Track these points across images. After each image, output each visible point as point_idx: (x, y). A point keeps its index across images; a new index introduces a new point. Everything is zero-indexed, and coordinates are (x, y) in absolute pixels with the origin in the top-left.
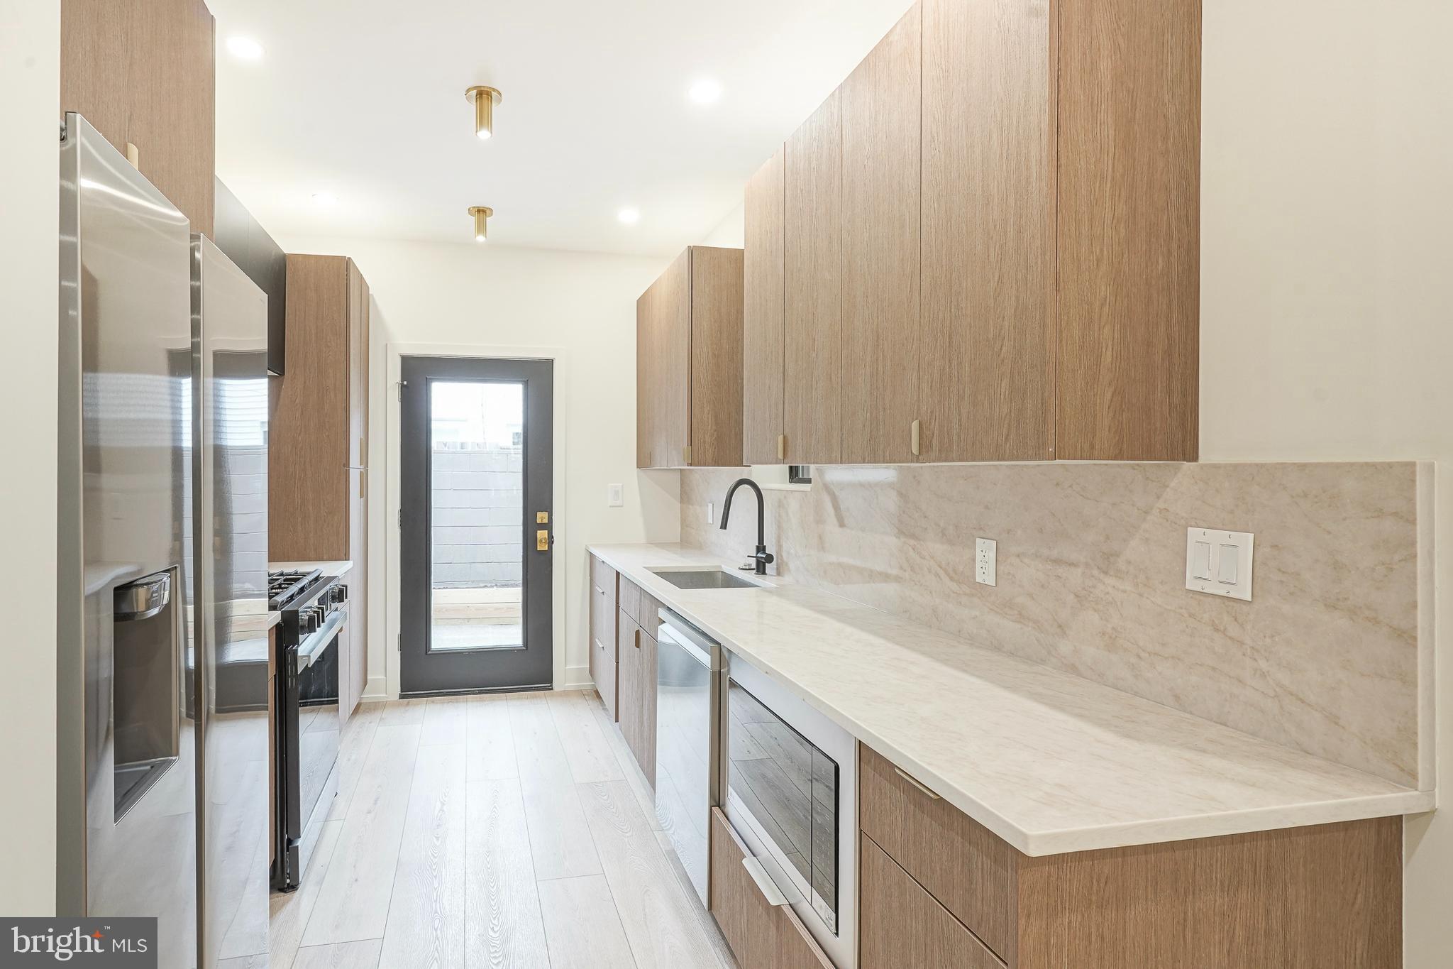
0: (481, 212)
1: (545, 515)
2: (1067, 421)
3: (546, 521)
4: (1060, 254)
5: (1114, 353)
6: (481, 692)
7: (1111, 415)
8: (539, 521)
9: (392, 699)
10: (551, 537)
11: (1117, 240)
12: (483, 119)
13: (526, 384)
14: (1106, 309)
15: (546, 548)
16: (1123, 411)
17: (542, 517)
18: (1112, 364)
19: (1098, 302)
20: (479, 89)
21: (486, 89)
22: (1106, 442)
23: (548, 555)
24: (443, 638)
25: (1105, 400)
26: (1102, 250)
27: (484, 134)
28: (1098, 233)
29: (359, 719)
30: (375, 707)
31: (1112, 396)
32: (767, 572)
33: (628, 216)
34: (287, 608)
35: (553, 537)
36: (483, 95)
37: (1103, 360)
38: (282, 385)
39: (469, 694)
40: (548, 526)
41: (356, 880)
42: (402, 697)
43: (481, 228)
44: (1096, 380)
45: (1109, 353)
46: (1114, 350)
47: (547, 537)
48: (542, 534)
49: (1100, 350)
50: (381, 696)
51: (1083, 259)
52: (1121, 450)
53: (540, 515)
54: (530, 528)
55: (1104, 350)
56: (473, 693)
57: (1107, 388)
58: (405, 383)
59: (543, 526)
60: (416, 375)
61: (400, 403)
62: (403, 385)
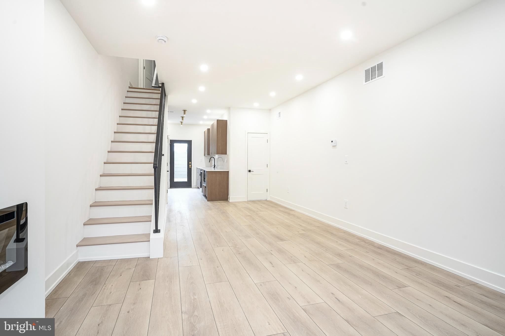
9: (169, 188)
10: (191, 166)
13: (188, 144)
17: (190, 163)
23: (191, 169)
24: (176, 180)
40: (191, 164)
43: (182, 124)
48: (190, 165)
53: (190, 162)
54: (188, 164)
59: (190, 164)
60: (172, 142)
61: (170, 147)
62: (170, 143)
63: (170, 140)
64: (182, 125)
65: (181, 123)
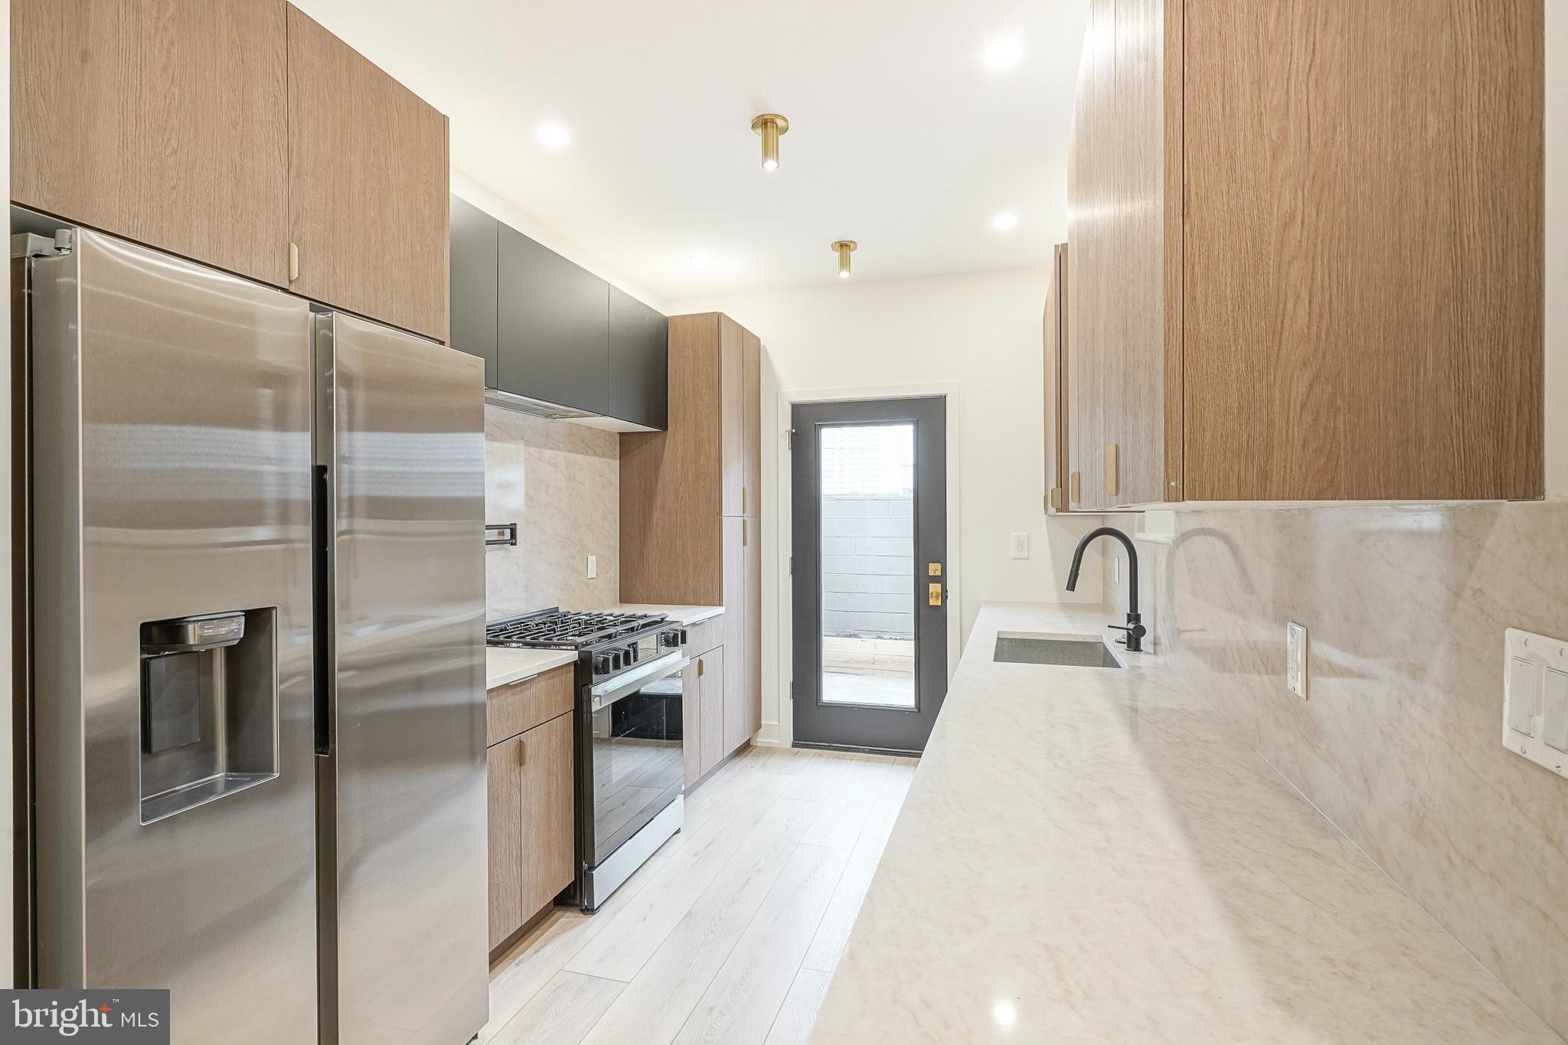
0: (844, 246)
1: (938, 566)
2: (1208, 434)
3: (939, 573)
4: (1190, 153)
5: (1315, 306)
6: (871, 752)
7: (1308, 418)
8: (931, 573)
9: (785, 746)
10: (944, 592)
11: (1320, 104)
12: (769, 150)
13: (916, 423)
14: (1295, 232)
15: (939, 603)
16: (1338, 409)
17: (934, 569)
18: (1309, 328)
19: (1275, 223)
20: (762, 118)
21: (769, 117)
22: (1296, 468)
23: (941, 612)
24: (835, 689)
25: (1293, 395)
26: (1283, 130)
27: (771, 165)
28: (1275, 101)
29: (744, 762)
30: (769, 751)
31: (1311, 385)
32: (1142, 648)
33: (1004, 222)
34: (586, 649)
35: (947, 591)
36: (765, 123)
37: (1287, 322)
38: (666, 439)
39: (858, 752)
40: (942, 579)
41: (644, 919)
42: (794, 745)
43: (845, 263)
44: (1273, 358)
45: (1303, 311)
46: (1315, 301)
47: (940, 591)
48: (935, 588)
49: (1281, 306)
50: (775, 742)
51: (1240, 152)
52: (1332, 480)
53: (932, 566)
54: (921, 582)
55: (1290, 305)
56: (863, 751)
57: (1297, 373)
58: (794, 431)
59: (935, 579)
60: (809, 421)
61: (790, 451)
62: (792, 433)
63: (795, 407)
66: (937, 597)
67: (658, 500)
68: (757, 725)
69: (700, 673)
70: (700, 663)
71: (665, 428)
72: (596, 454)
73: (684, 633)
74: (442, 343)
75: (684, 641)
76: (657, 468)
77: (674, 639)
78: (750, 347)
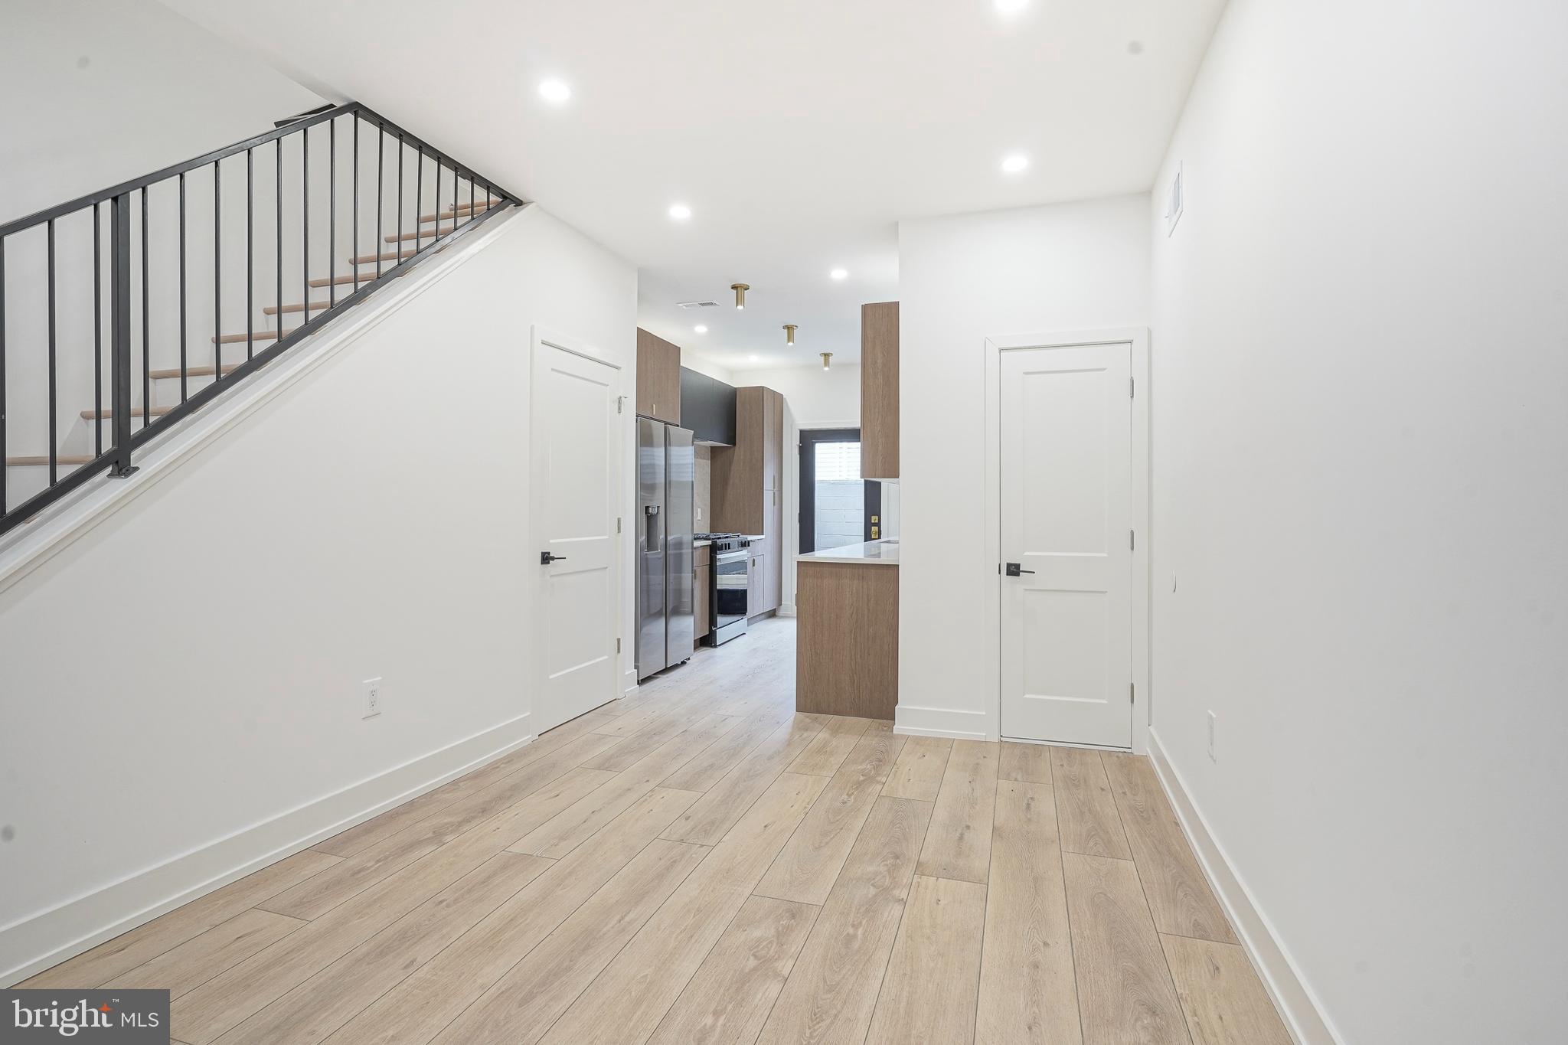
0: (826, 355)
1: (877, 518)
3: (877, 521)
8: (873, 522)
9: (793, 615)
15: (877, 536)
17: (874, 519)
20: (787, 326)
21: (791, 325)
27: (791, 340)
30: (786, 617)
35: (881, 530)
36: (789, 328)
38: (735, 450)
40: (878, 524)
43: (826, 363)
47: (877, 531)
48: (875, 529)
54: (868, 525)
58: (801, 445)
59: (875, 524)
60: (808, 440)
61: (798, 456)
62: (800, 447)
63: (801, 432)
64: (826, 369)
65: (823, 358)
66: (876, 533)
67: (731, 482)
68: (780, 604)
69: (754, 565)
70: (754, 560)
71: (734, 444)
72: (701, 458)
73: (749, 542)
74: (678, 426)
75: (749, 546)
76: (730, 465)
77: (745, 544)
78: (778, 399)
